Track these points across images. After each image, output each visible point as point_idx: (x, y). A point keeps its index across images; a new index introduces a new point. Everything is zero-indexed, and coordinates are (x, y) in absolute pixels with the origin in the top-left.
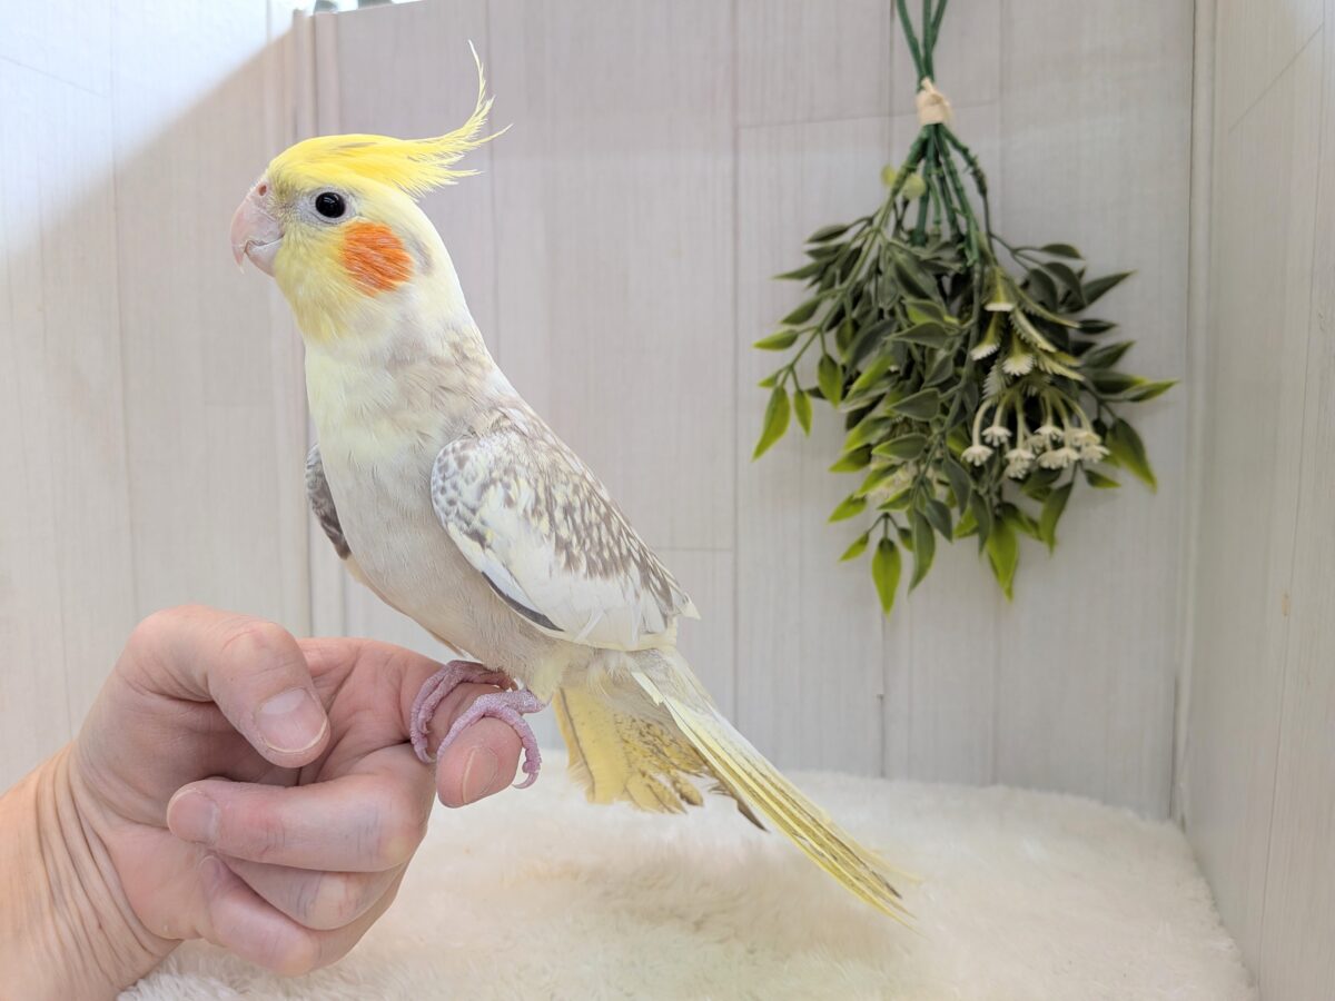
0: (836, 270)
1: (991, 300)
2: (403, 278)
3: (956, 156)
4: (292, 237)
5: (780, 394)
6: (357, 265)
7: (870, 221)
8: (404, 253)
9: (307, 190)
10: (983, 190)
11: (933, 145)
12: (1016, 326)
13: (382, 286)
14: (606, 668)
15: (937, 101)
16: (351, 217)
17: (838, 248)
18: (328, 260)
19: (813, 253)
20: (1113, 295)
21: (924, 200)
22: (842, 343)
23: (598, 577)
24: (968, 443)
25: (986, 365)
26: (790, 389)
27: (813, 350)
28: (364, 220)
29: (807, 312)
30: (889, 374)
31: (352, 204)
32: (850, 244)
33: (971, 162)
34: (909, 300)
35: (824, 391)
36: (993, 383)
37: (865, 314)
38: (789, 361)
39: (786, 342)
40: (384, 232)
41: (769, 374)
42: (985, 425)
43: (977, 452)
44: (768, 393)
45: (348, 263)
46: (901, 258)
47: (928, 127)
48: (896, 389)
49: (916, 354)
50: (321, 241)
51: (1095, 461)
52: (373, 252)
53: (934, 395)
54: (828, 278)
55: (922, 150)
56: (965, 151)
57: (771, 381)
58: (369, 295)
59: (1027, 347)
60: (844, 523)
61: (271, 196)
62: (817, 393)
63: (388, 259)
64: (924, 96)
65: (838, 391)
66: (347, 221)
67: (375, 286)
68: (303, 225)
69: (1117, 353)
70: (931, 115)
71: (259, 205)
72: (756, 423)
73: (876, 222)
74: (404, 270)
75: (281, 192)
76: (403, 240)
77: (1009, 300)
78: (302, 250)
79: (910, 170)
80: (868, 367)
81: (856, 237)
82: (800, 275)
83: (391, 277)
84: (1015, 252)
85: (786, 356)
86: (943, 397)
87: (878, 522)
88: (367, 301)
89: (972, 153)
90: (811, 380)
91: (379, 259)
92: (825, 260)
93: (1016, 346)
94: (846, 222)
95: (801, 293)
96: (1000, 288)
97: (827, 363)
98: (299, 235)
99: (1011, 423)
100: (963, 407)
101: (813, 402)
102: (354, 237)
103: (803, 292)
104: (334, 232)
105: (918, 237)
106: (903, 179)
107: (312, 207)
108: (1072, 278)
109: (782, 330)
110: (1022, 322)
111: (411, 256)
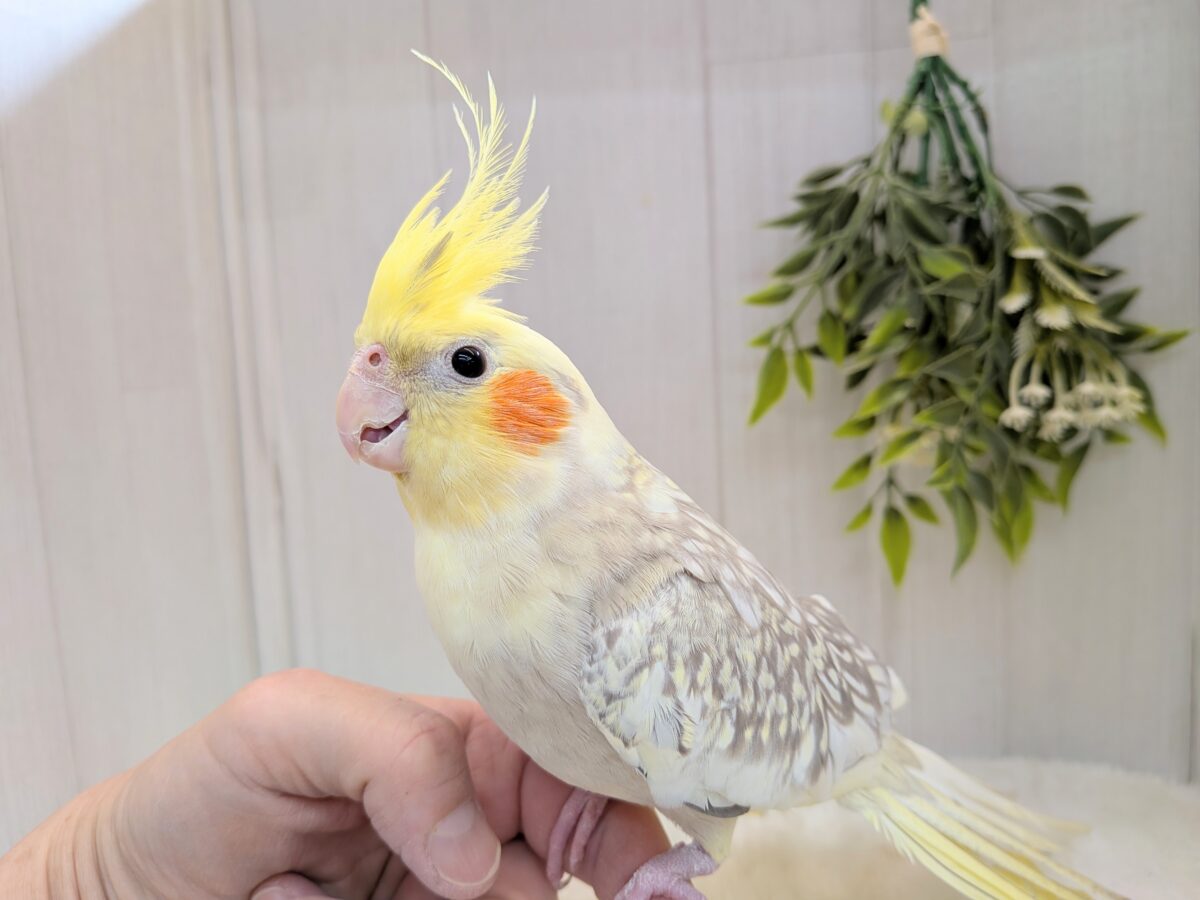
0: (831, 215)
1: (1016, 244)
2: (563, 424)
3: (956, 92)
4: (426, 411)
5: (777, 355)
6: (511, 424)
7: (868, 161)
9: (440, 348)
10: (984, 126)
11: (933, 76)
12: (1043, 273)
13: (545, 438)
15: (934, 30)
16: (493, 370)
17: (833, 192)
18: (475, 426)
19: (804, 198)
20: (1119, 239)
21: (926, 138)
22: (844, 295)
24: (1005, 404)
25: (1013, 321)
26: (789, 347)
27: (812, 301)
28: (505, 370)
29: (800, 265)
30: (905, 330)
32: (845, 188)
33: (972, 97)
34: (922, 246)
35: (826, 347)
36: (1024, 337)
37: (870, 263)
38: (788, 316)
39: (781, 296)
40: (531, 378)
41: (763, 330)
42: (1025, 380)
43: (1017, 415)
44: (763, 353)
45: (500, 426)
46: (909, 201)
47: (925, 59)
48: (910, 346)
49: (935, 306)
50: (464, 407)
53: (968, 355)
54: (823, 224)
55: (921, 85)
56: (964, 85)
57: (766, 339)
59: (1060, 296)
60: (848, 492)
61: (389, 366)
62: (817, 351)
64: (919, 27)
65: (841, 347)
66: (492, 374)
67: (535, 441)
69: (1124, 300)
70: (928, 46)
71: (372, 377)
72: (749, 384)
73: (876, 163)
75: (403, 358)
76: (552, 381)
77: (1035, 245)
78: (441, 423)
79: (908, 106)
80: (879, 325)
81: (852, 181)
82: (790, 221)
84: (1021, 195)
85: (776, 314)
86: (979, 354)
89: (974, 87)
90: (809, 335)
92: (815, 206)
93: (1045, 295)
94: (839, 163)
96: (1021, 232)
97: (830, 319)
98: (434, 407)
99: (1046, 380)
100: (996, 368)
101: (815, 363)
102: (502, 392)
103: (796, 240)
104: (479, 393)
105: (917, 179)
106: (903, 114)
107: (449, 369)
108: (1081, 222)
109: (774, 284)
110: (1051, 271)
111: (564, 395)
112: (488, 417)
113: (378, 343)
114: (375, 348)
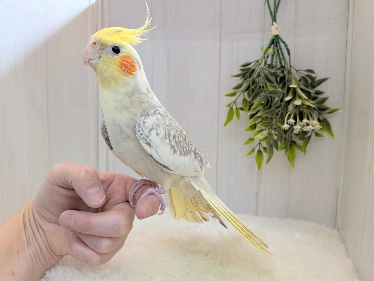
0: (248, 75)
1: (290, 84)
2: (135, 71)
3: (282, 44)
4: (104, 58)
5: (231, 109)
6: (124, 67)
7: (258, 61)
8: (135, 64)
9: (110, 45)
10: (289, 54)
11: (276, 41)
12: (297, 91)
13: (130, 74)
14: (184, 182)
15: (277, 28)
16: (122, 53)
17: (248, 69)
19: (241, 70)
20: (323, 84)
21: (273, 56)
22: (249, 95)
23: (182, 156)
24: (283, 124)
25: (289, 102)
26: (234, 108)
27: (241, 97)
28: (125, 54)
29: (239, 86)
30: (262, 104)
31: (122, 50)
32: (252, 68)
33: (286, 46)
34: (268, 84)
35: (244, 108)
36: (291, 107)
37: (256, 87)
38: (234, 100)
39: (233, 95)
40: (130, 58)
41: (228, 103)
42: (288, 119)
43: (286, 126)
44: (228, 109)
45: (121, 67)
46: (266, 72)
47: (274, 36)
48: (264, 108)
49: (270, 99)
50: (113, 60)
51: (318, 130)
52: (127, 64)
53: (274, 110)
54: (245, 77)
55: (273, 42)
56: (284, 43)
57: (229, 105)
58: (126, 76)
59: (300, 97)
60: (248, 145)
61: (98, 46)
62: (242, 109)
63: (131, 66)
64: (273, 27)
65: (248, 109)
66: (121, 54)
67: (128, 73)
68: (108, 55)
69: (324, 100)
70: (275, 32)
71: (94, 48)
72: (224, 117)
73: (259, 62)
74: (135, 69)
75: (102, 45)
76: (134, 60)
77: (295, 84)
78: (107, 62)
79: (269, 48)
80: (256, 102)
81: (254, 66)
82: (238, 76)
83: (132, 71)
84: (297, 71)
85: (233, 98)
86: (277, 111)
87: (257, 145)
88: (126, 78)
89: (286, 43)
90: (240, 105)
91: (129, 66)
92: (245, 72)
93: (297, 97)
94: (251, 61)
95: (238, 81)
96: (293, 81)
97: (245, 101)
98: (107, 58)
99: (295, 118)
100: (282, 114)
101: (241, 111)
102: (123, 59)
103: (239, 81)
104: (117, 58)
105: (271, 66)
106: (267, 50)
107: (111, 50)
108: (312, 79)
109: (232, 91)
110: (299, 91)
111: (136, 65)
112: (118, 64)
113: (96, 40)
114: (95, 41)
